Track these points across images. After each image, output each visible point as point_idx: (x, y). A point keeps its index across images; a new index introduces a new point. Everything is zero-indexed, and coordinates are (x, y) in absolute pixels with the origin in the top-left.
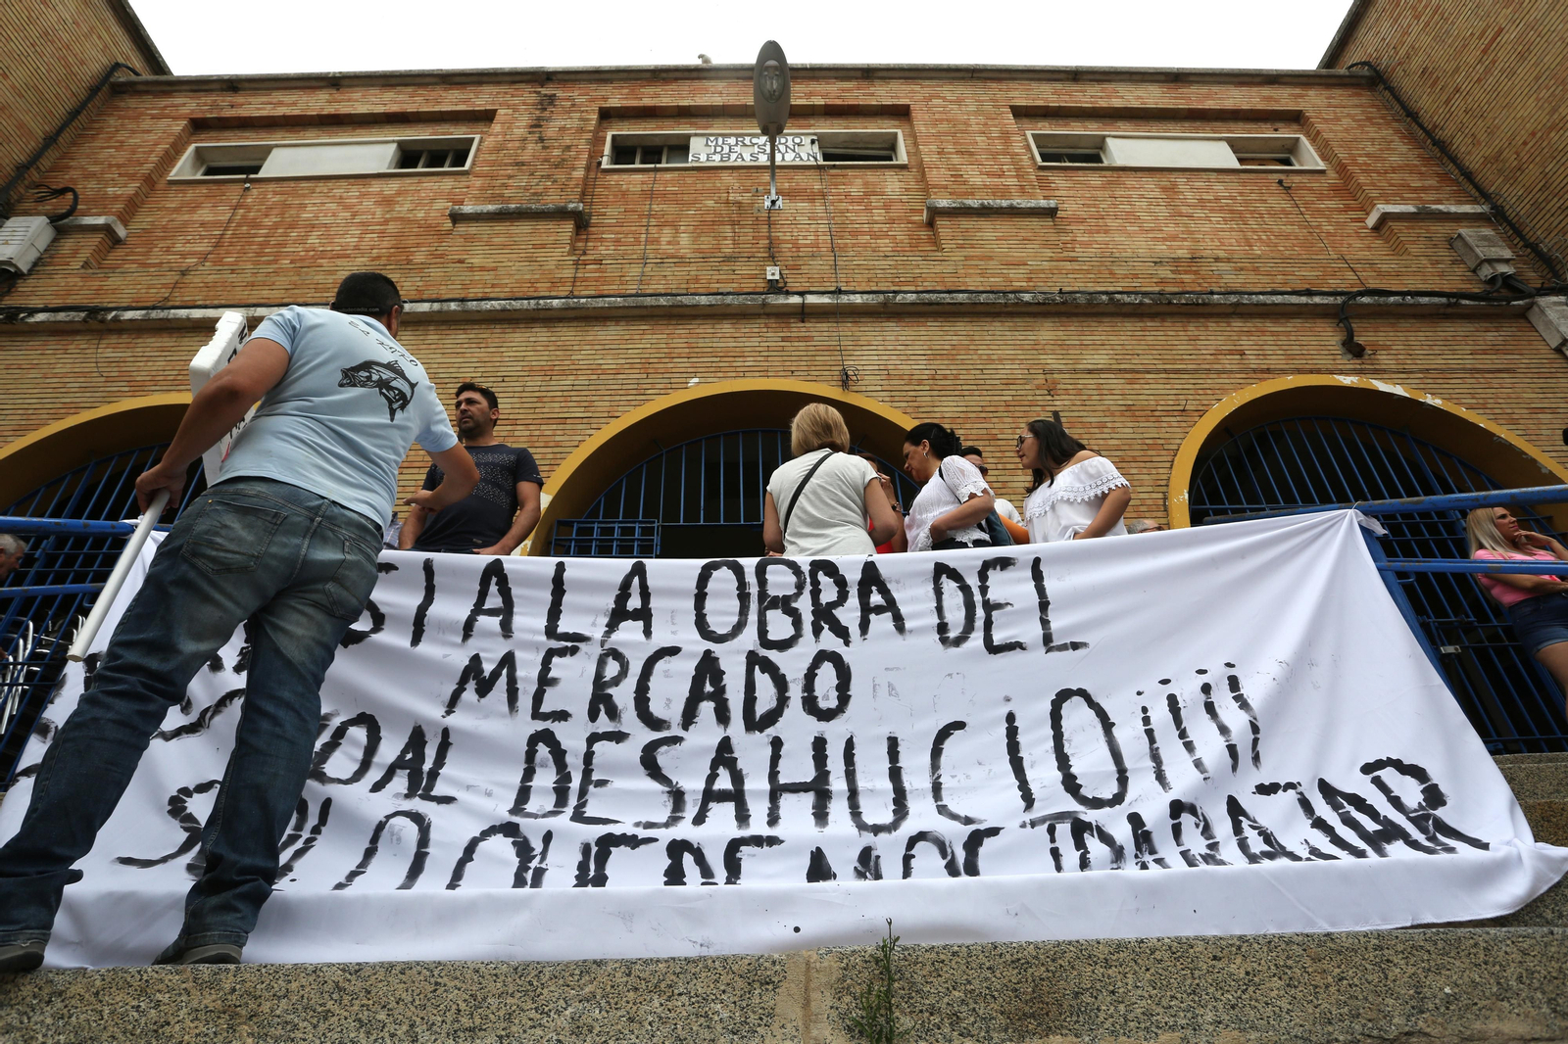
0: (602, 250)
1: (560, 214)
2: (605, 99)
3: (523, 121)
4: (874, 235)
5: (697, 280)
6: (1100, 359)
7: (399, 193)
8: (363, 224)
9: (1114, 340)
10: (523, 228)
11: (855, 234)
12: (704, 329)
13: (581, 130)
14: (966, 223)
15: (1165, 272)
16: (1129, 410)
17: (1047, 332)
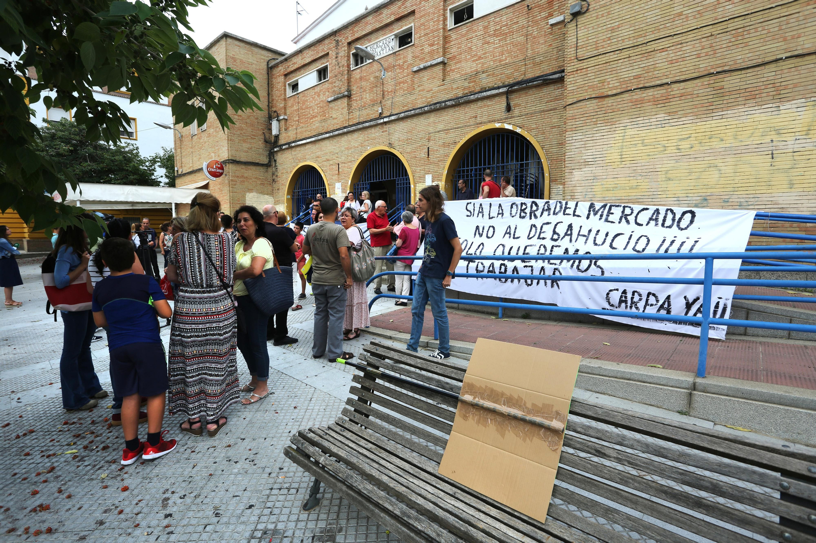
0: (354, 104)
1: (344, 96)
2: (347, 38)
3: (334, 54)
4: (403, 83)
5: (368, 115)
6: (441, 127)
7: (320, 91)
8: (317, 104)
9: (446, 118)
10: (339, 102)
11: (400, 83)
12: (369, 131)
13: (345, 56)
14: (421, 74)
15: (466, 84)
16: (444, 145)
17: (432, 118)
